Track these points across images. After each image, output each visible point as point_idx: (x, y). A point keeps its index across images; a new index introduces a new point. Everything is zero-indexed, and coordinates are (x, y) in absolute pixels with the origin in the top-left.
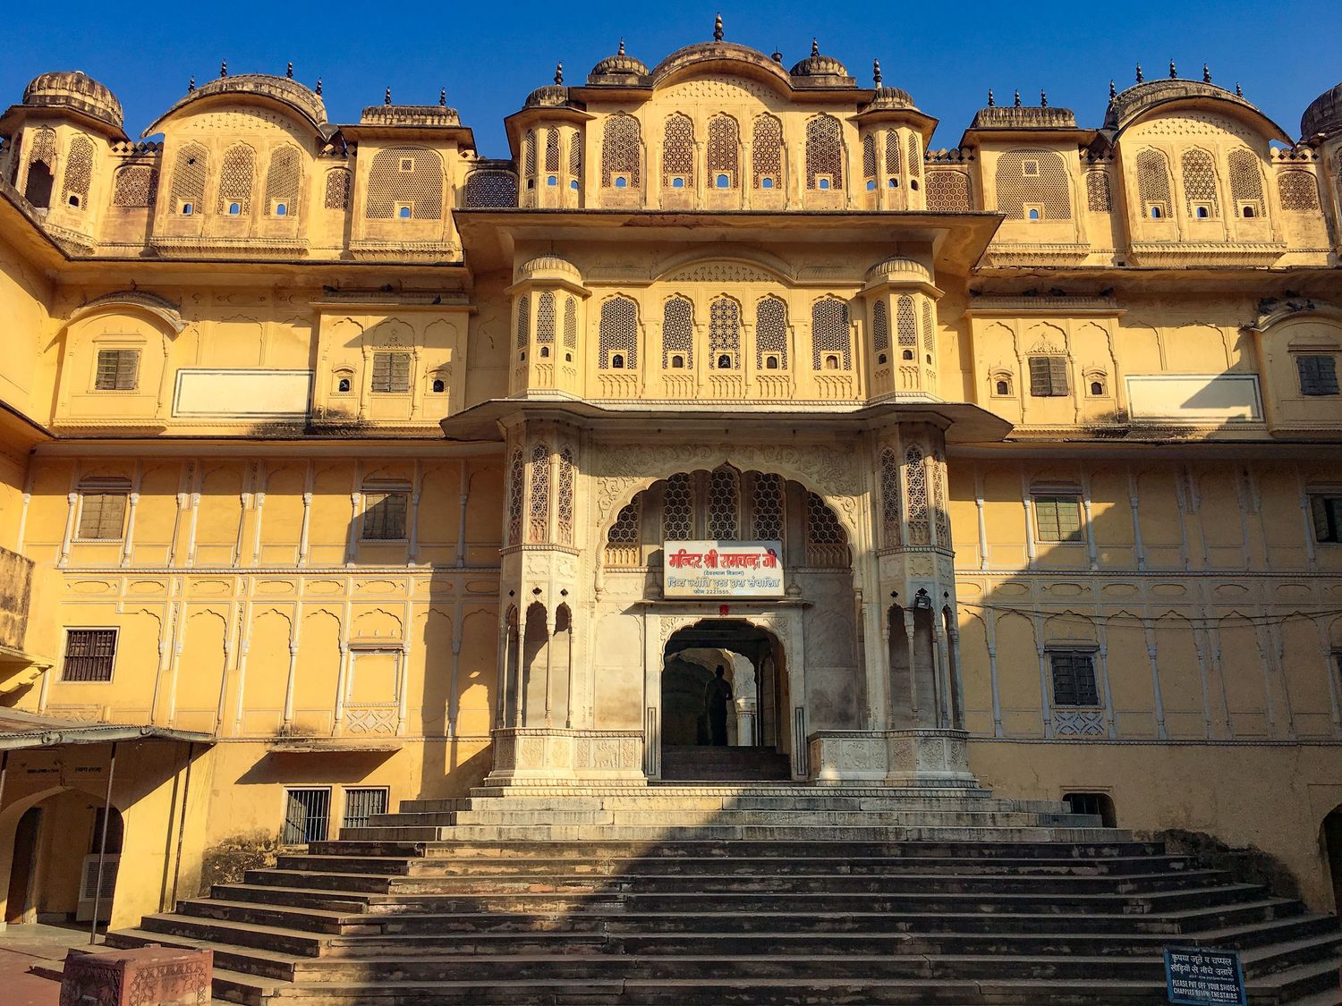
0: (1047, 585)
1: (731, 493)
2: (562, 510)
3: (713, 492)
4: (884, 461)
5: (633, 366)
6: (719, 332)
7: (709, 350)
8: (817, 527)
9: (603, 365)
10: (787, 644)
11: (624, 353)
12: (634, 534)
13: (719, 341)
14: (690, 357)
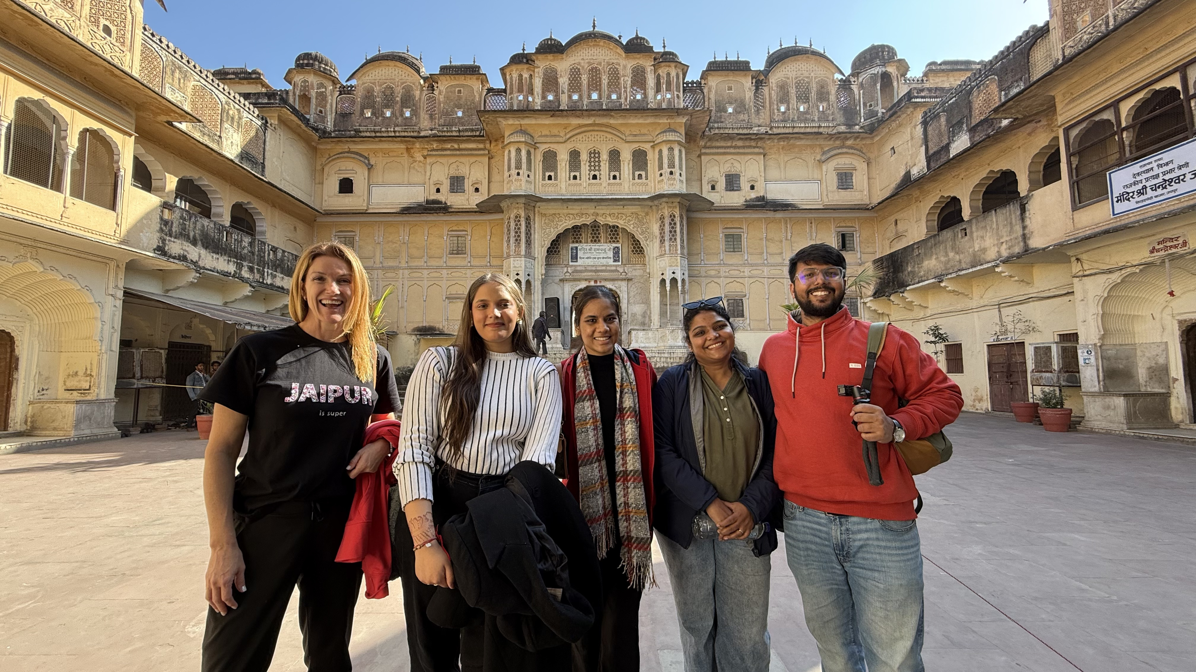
0: (727, 270)
1: (599, 234)
2: (527, 241)
3: (592, 234)
4: (661, 219)
5: (556, 179)
6: (592, 164)
7: (588, 172)
8: (634, 248)
9: (544, 179)
10: (621, 296)
11: (552, 174)
12: (559, 251)
13: (593, 168)
14: (580, 175)
